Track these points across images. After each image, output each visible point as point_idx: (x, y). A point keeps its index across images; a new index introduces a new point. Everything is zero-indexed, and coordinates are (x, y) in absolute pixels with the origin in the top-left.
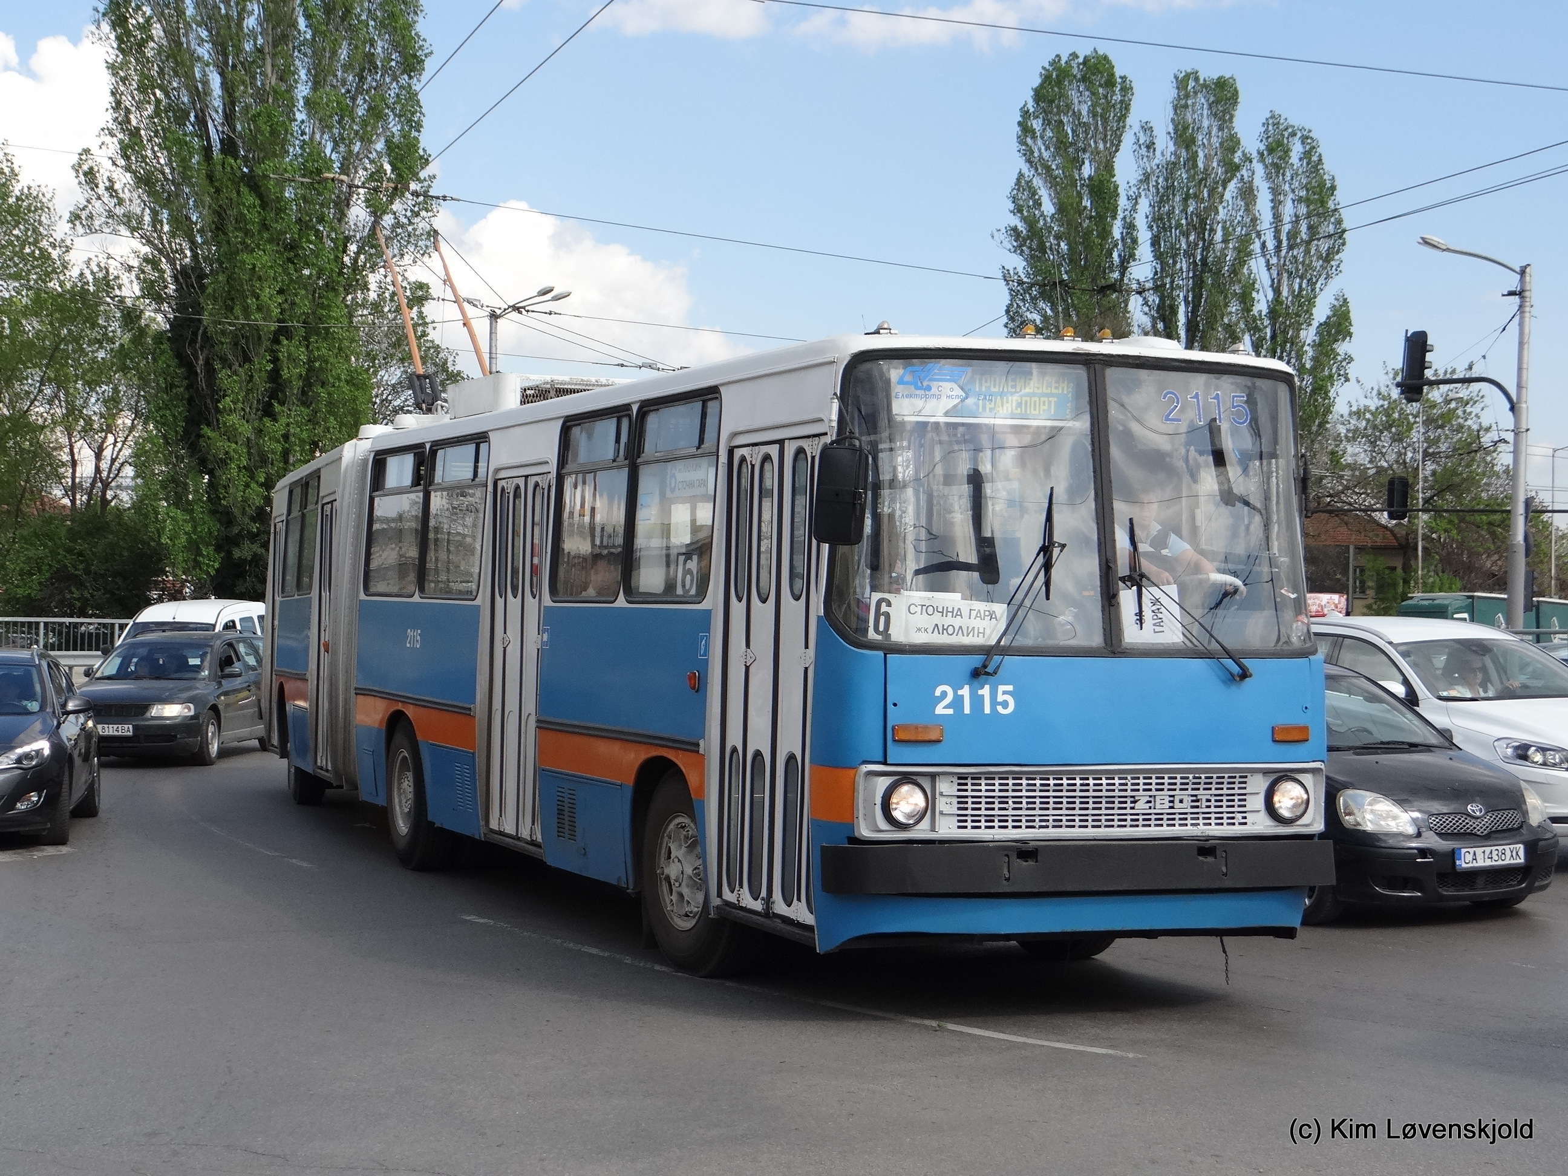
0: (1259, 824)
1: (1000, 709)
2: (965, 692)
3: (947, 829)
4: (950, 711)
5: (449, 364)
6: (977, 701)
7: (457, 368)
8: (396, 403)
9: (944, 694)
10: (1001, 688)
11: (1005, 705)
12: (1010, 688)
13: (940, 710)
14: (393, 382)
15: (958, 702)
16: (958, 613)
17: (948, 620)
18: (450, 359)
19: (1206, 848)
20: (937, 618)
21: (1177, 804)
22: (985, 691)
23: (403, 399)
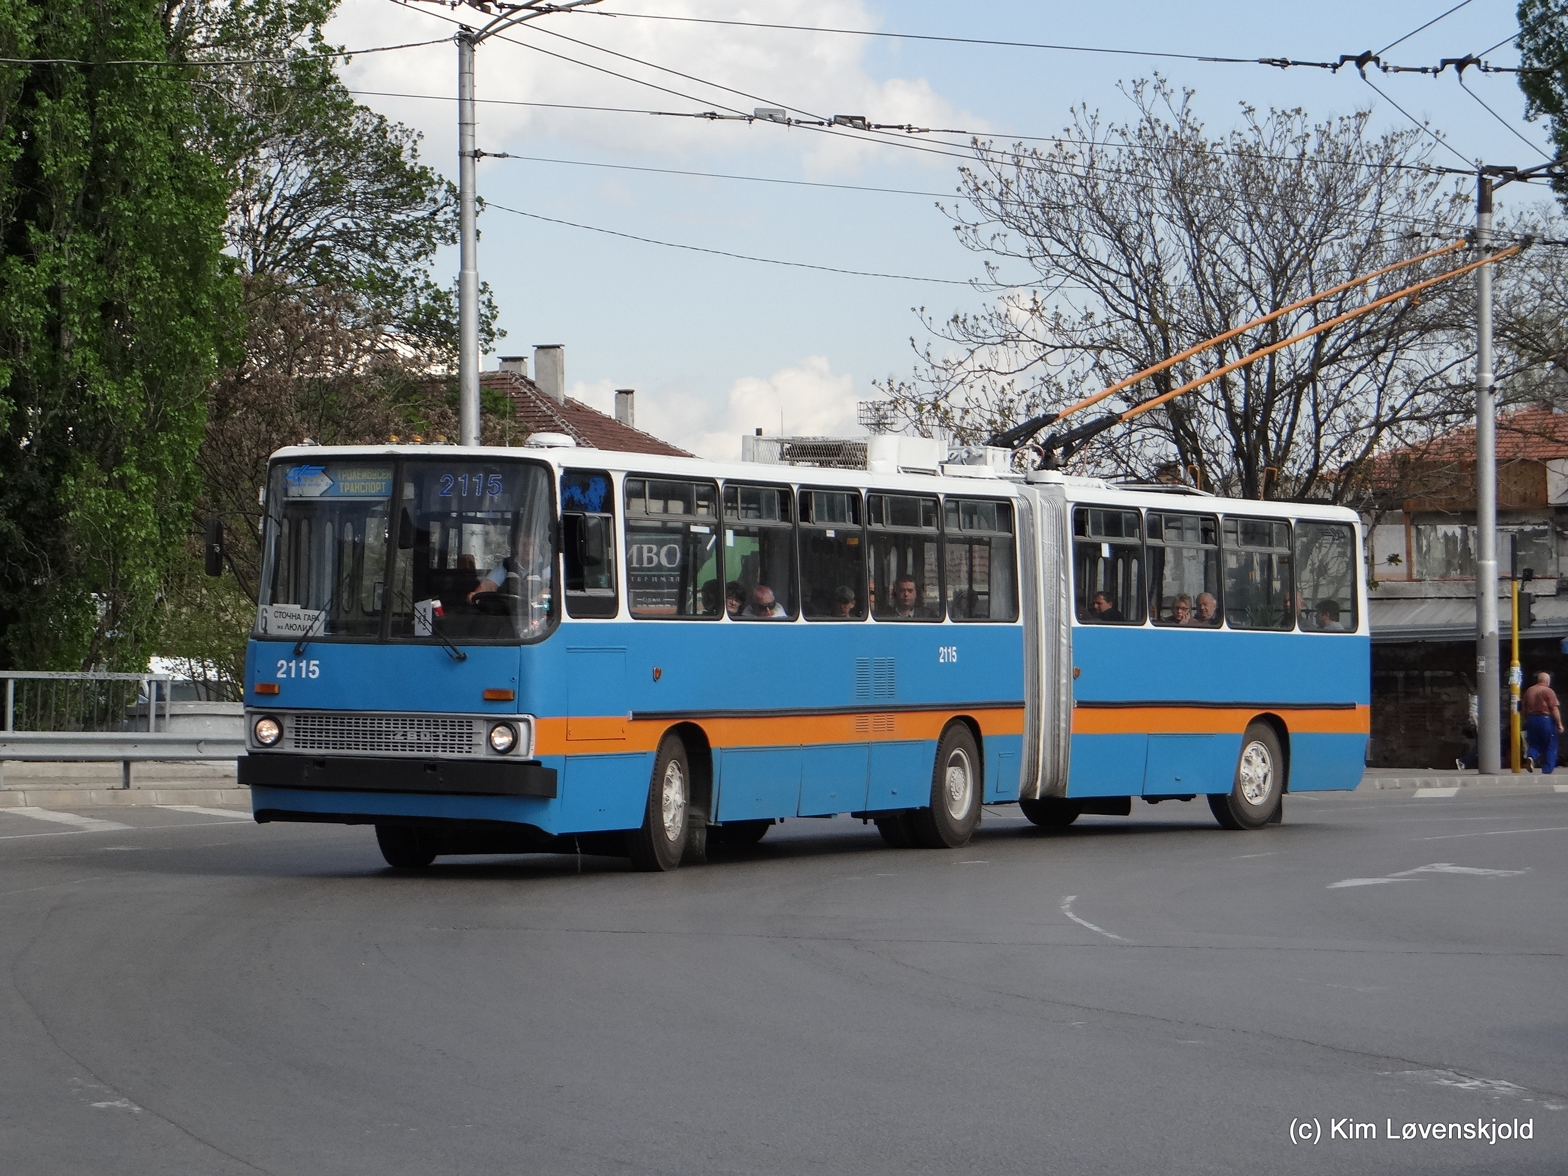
0: (481, 753)
1: (311, 675)
2: (293, 664)
3: (289, 748)
4: (284, 676)
5: (405, 156)
6: (299, 670)
7: (421, 162)
8: (299, 233)
9: (282, 665)
10: (313, 662)
11: (314, 672)
12: (317, 662)
13: (280, 675)
14: (293, 191)
15: (288, 671)
16: (298, 617)
17: (293, 621)
18: (407, 146)
19: (432, 765)
20: (288, 621)
21: (422, 737)
22: (303, 664)
23: (313, 224)
